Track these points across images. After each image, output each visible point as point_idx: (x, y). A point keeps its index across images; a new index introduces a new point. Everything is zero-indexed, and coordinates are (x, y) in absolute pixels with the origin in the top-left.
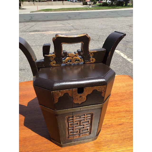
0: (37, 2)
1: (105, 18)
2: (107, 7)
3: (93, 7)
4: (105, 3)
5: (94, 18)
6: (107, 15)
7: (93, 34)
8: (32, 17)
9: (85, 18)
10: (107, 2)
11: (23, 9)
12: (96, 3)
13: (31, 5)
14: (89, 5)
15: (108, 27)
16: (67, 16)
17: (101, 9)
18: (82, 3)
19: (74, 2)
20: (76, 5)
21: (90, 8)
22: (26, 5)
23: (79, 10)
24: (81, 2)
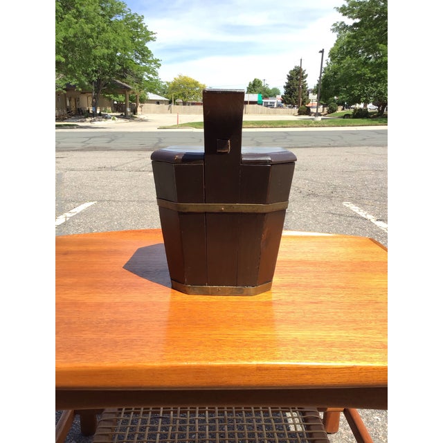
0: (177, 105)
1: (357, 148)
2: (365, 121)
3: (324, 121)
4: (361, 109)
5: (326, 147)
6: (365, 139)
7: (316, 182)
8: (160, 141)
9: (300, 146)
10: (367, 109)
11: (142, 120)
12: (335, 111)
13: (162, 112)
14: (315, 116)
15: (362, 168)
16: (252, 140)
17: (349, 124)
18: (295, 110)
19: (275, 106)
20: (279, 114)
21: (317, 122)
22: (150, 112)
23: (286, 126)
24: (294, 106)
